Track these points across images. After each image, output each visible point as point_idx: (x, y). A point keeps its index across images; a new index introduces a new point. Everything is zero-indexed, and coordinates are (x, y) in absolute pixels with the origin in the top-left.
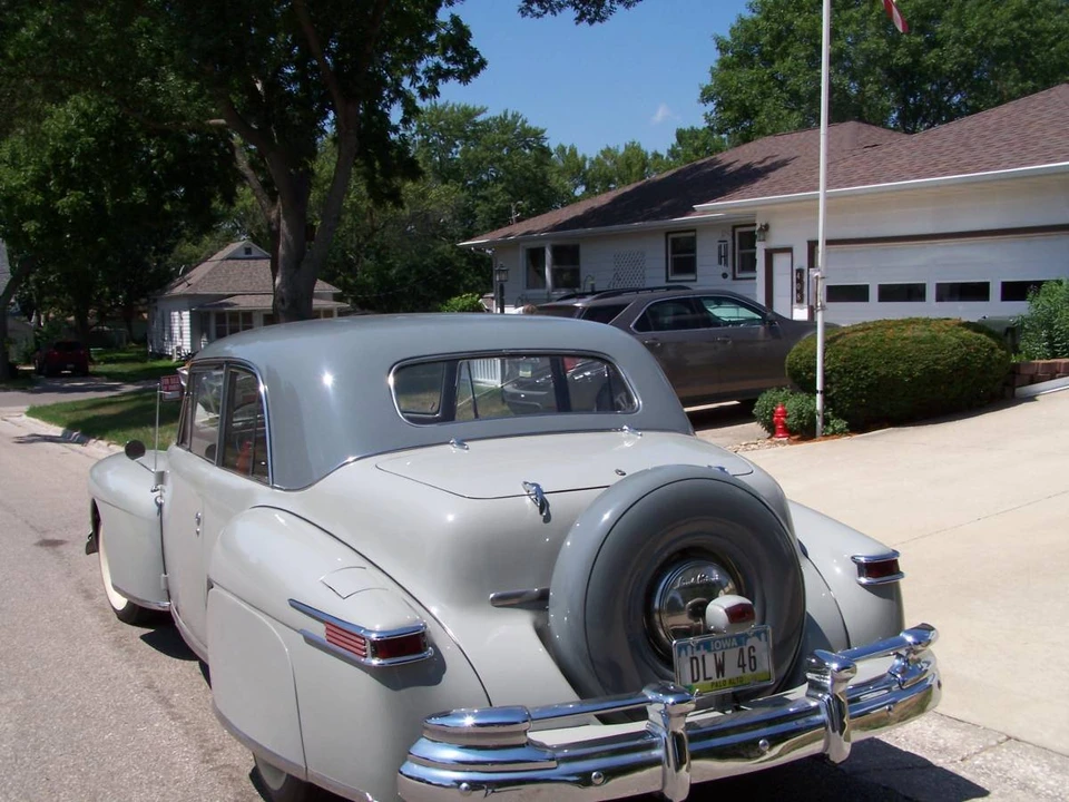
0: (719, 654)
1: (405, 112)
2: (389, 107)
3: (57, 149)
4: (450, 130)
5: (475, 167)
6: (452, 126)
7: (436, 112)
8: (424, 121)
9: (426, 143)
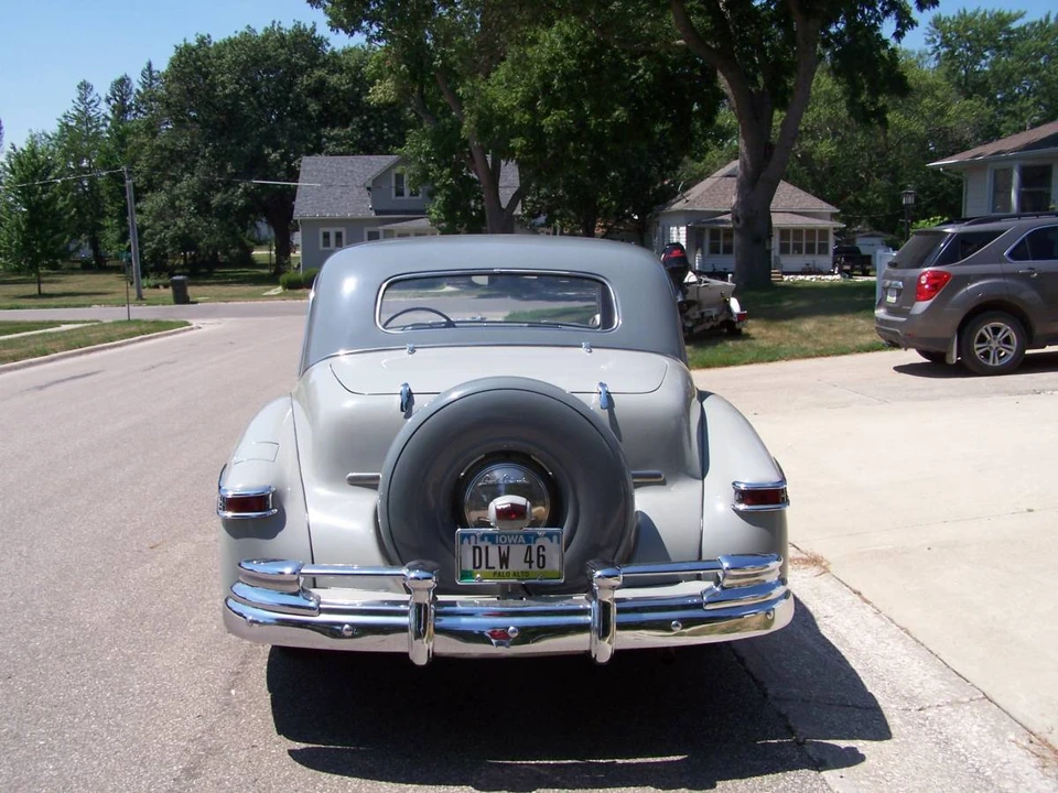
0: (504, 548)
1: (898, 26)
2: (881, 21)
3: (544, 71)
4: (979, 41)
5: (1006, 79)
6: (981, 36)
7: (965, 21)
8: (950, 32)
9: (951, 55)
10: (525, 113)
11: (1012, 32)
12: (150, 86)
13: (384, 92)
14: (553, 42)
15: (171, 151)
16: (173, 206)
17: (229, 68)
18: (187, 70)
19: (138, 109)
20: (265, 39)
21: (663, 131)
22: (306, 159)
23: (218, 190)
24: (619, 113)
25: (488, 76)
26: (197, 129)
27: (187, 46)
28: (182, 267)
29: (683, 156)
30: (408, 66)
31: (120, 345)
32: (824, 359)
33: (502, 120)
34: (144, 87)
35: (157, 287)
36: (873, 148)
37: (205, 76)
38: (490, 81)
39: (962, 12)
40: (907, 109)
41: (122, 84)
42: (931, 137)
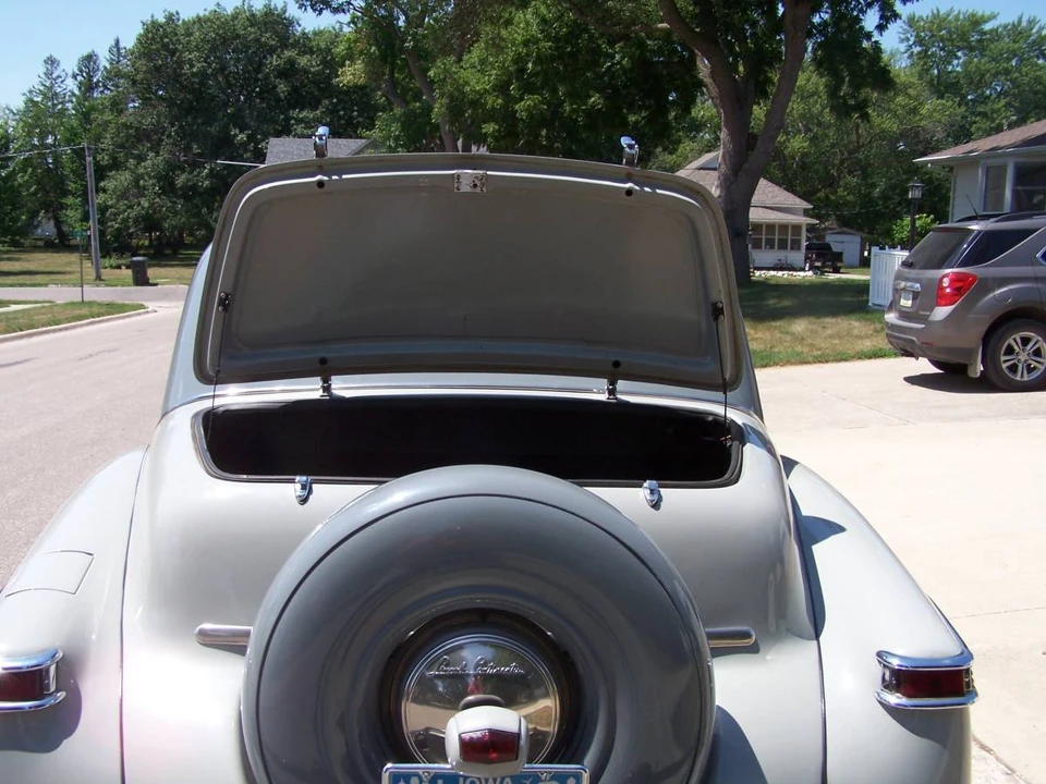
1: (881, 18)
2: (864, 12)
3: (519, 54)
4: (952, 40)
5: (977, 80)
6: (955, 36)
7: (938, 21)
8: (924, 31)
9: (924, 55)
10: (497, 97)
11: (985, 33)
12: (118, 62)
13: (353, 75)
14: (527, 23)
15: (137, 129)
16: (137, 185)
17: (196, 46)
18: (153, 47)
19: (105, 87)
20: (235, 17)
21: (636, 122)
22: (273, 141)
23: (183, 171)
24: (595, 99)
25: (460, 60)
26: (162, 108)
27: (154, 22)
28: (147, 248)
29: (656, 147)
30: (379, 47)
31: (66, 329)
32: (822, 365)
33: (474, 104)
34: (111, 64)
35: (119, 267)
36: (844, 146)
37: (173, 53)
38: (462, 64)
39: (935, 12)
40: (879, 106)
41: (90, 59)
42: (902, 135)
